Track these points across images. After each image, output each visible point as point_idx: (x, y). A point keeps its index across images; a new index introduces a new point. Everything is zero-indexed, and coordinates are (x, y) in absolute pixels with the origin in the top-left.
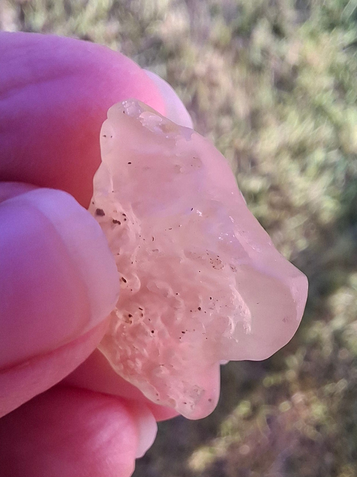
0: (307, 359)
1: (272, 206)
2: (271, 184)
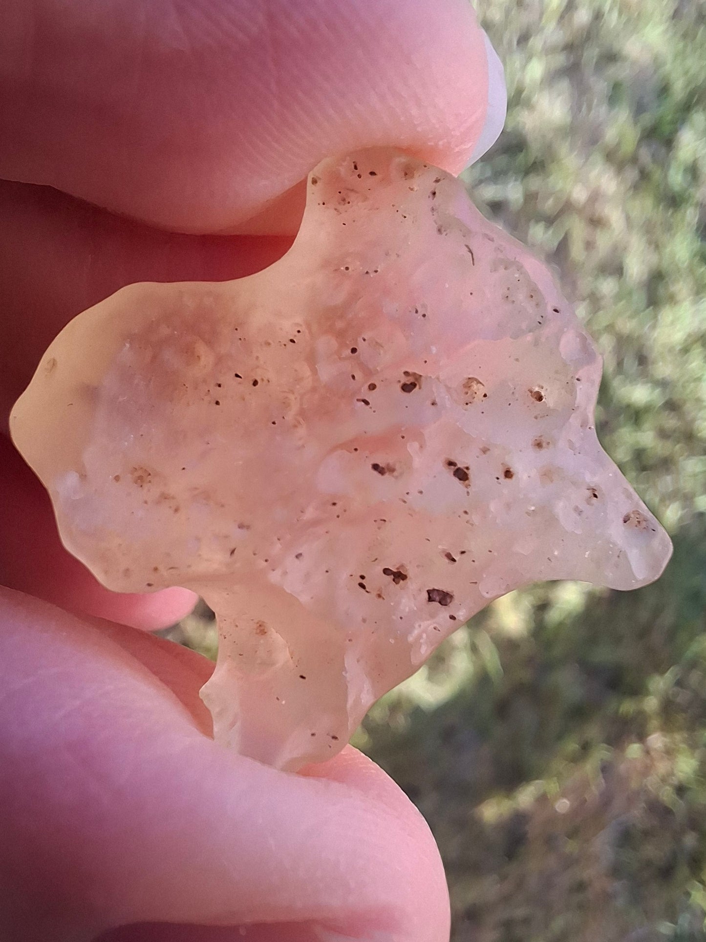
0: (679, 683)
1: (663, 434)
2: (667, 398)
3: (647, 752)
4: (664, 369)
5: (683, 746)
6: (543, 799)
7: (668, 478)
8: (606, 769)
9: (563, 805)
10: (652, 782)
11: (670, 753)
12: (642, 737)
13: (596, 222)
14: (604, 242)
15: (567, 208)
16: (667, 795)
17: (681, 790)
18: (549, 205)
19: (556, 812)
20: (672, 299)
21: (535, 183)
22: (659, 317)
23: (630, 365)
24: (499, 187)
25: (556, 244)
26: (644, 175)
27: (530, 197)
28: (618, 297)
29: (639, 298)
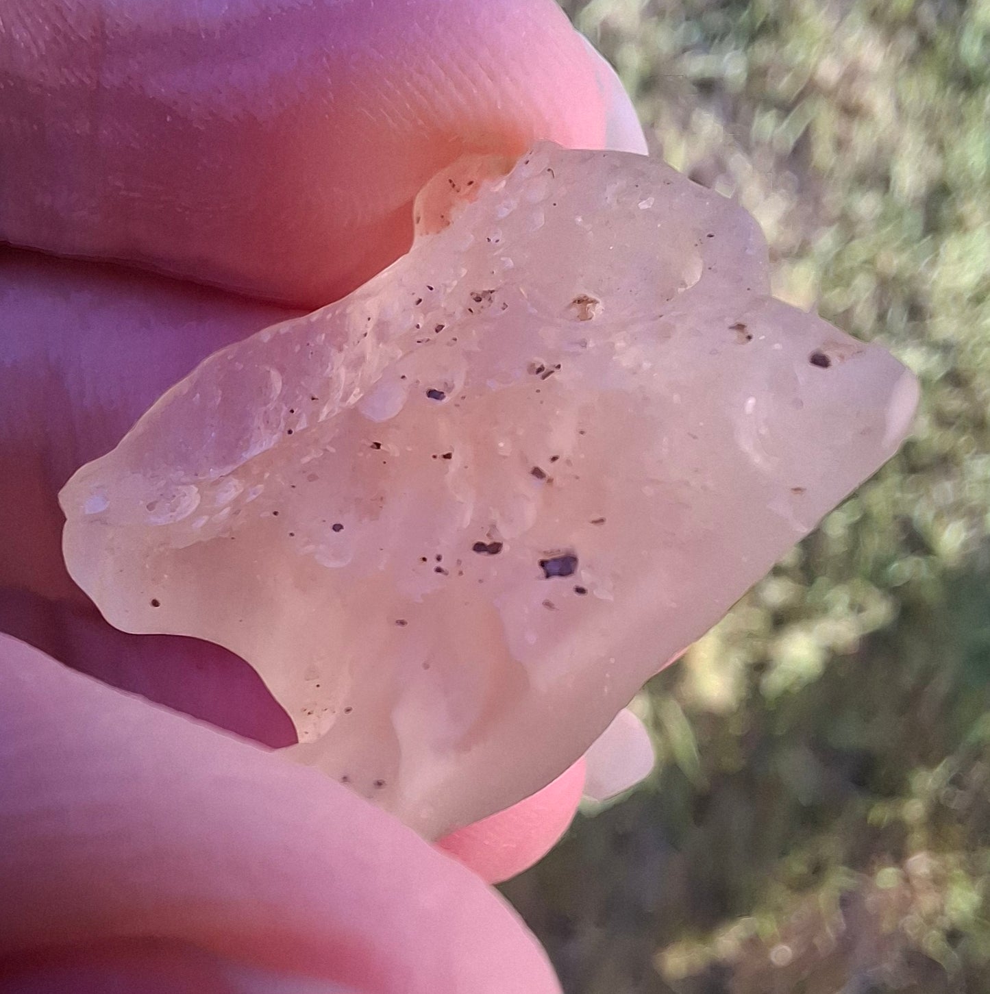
0: (956, 782)
2: (949, 368)
3: (907, 879)
4: (945, 326)
5: (959, 872)
6: (754, 944)
7: (948, 485)
8: (847, 901)
9: (782, 954)
10: (912, 923)
11: (939, 882)
12: (899, 857)
13: (852, 111)
14: (863, 140)
15: (810, 89)
16: (933, 943)
17: (953, 936)
18: (784, 86)
19: (771, 963)
20: (960, 225)
21: (764, 52)
22: (941, 250)
23: (898, 317)
24: (710, 57)
25: (792, 142)
26: (925, 43)
27: (757, 74)
28: (883, 219)
29: (914, 221)
